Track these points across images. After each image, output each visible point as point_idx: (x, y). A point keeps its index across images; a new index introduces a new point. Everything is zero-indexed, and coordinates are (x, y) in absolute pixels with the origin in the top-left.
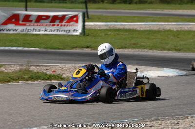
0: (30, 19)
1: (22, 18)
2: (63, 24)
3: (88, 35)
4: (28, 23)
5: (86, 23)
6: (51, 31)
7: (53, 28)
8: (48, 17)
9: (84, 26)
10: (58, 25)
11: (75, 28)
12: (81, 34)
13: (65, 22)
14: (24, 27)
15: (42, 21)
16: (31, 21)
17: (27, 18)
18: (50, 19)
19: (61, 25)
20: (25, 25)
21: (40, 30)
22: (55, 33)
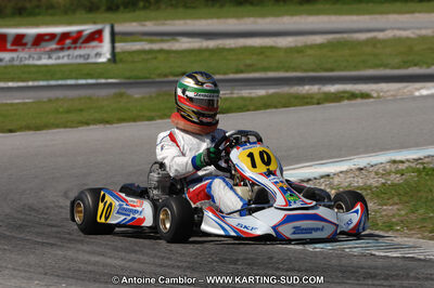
0: (24, 41)
1: (10, 40)
2: (78, 45)
3: (121, 61)
4: (20, 48)
5: (117, 45)
6: (59, 58)
7: (61, 54)
8: (52, 36)
9: (113, 48)
10: (69, 48)
11: (99, 50)
12: (109, 60)
13: (81, 41)
14: (14, 55)
15: (43, 44)
16: (25, 44)
17: (19, 40)
18: (57, 39)
19: (75, 48)
20: (15, 50)
21: (40, 58)
22: (65, 60)
